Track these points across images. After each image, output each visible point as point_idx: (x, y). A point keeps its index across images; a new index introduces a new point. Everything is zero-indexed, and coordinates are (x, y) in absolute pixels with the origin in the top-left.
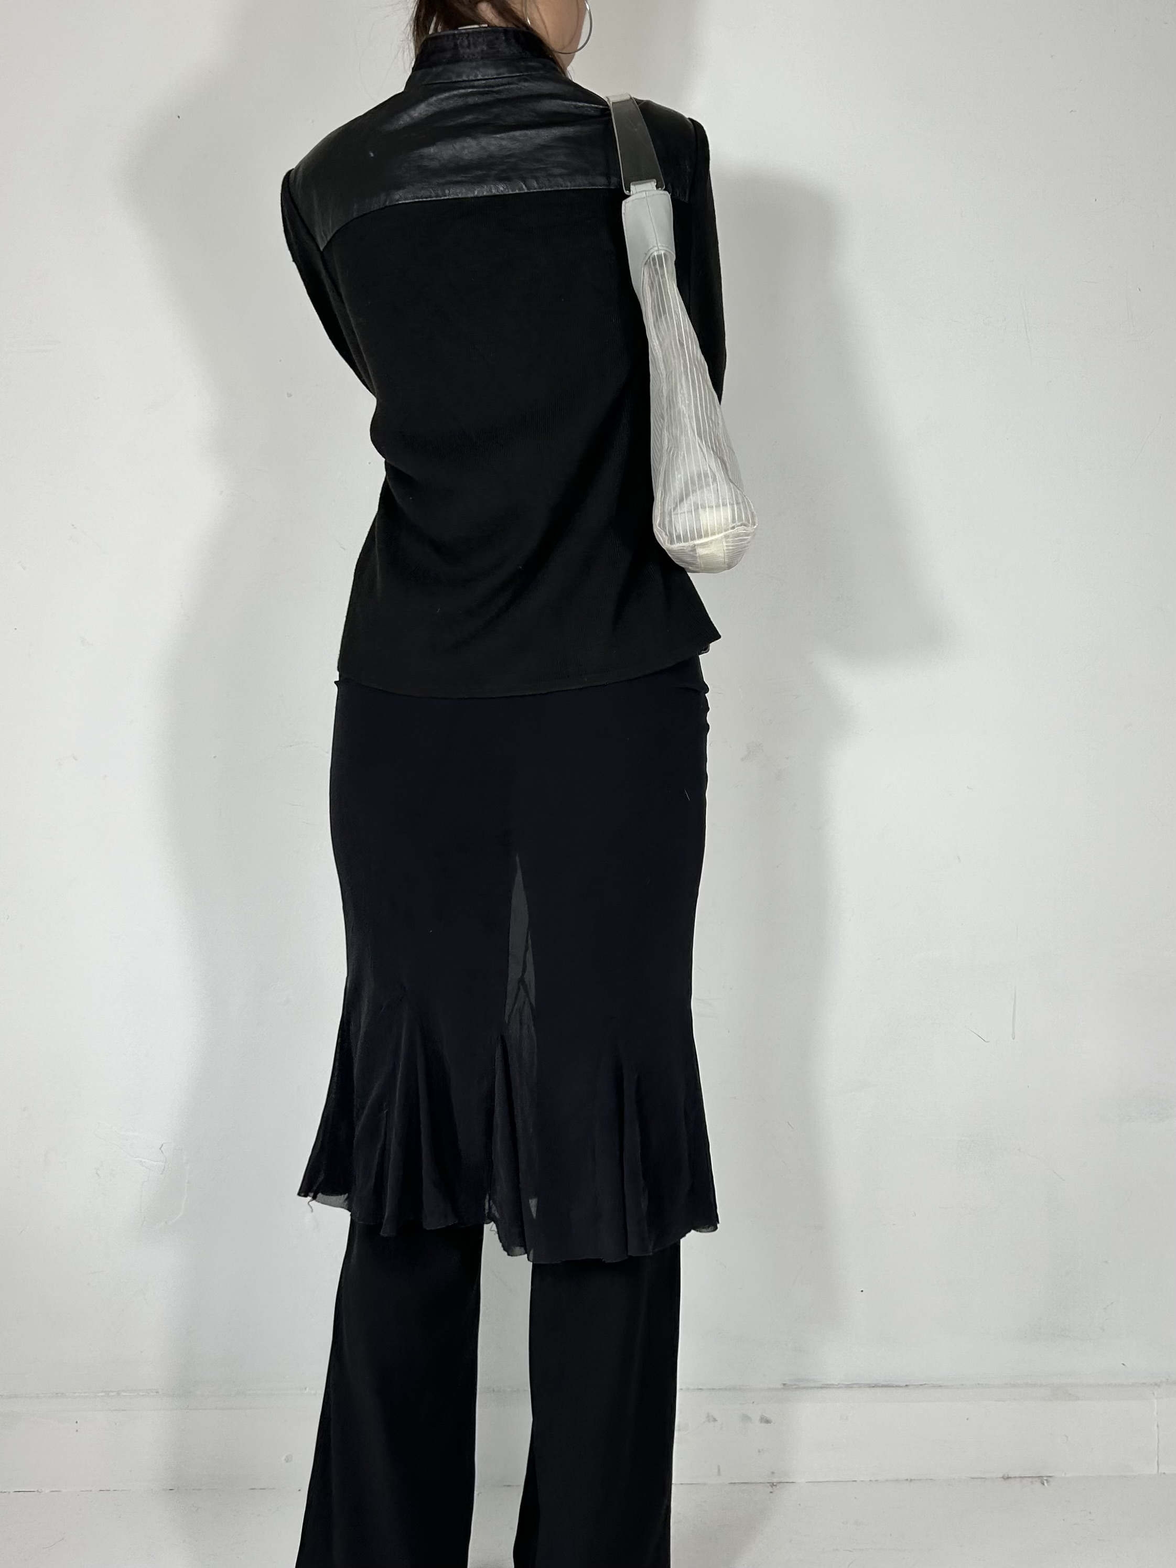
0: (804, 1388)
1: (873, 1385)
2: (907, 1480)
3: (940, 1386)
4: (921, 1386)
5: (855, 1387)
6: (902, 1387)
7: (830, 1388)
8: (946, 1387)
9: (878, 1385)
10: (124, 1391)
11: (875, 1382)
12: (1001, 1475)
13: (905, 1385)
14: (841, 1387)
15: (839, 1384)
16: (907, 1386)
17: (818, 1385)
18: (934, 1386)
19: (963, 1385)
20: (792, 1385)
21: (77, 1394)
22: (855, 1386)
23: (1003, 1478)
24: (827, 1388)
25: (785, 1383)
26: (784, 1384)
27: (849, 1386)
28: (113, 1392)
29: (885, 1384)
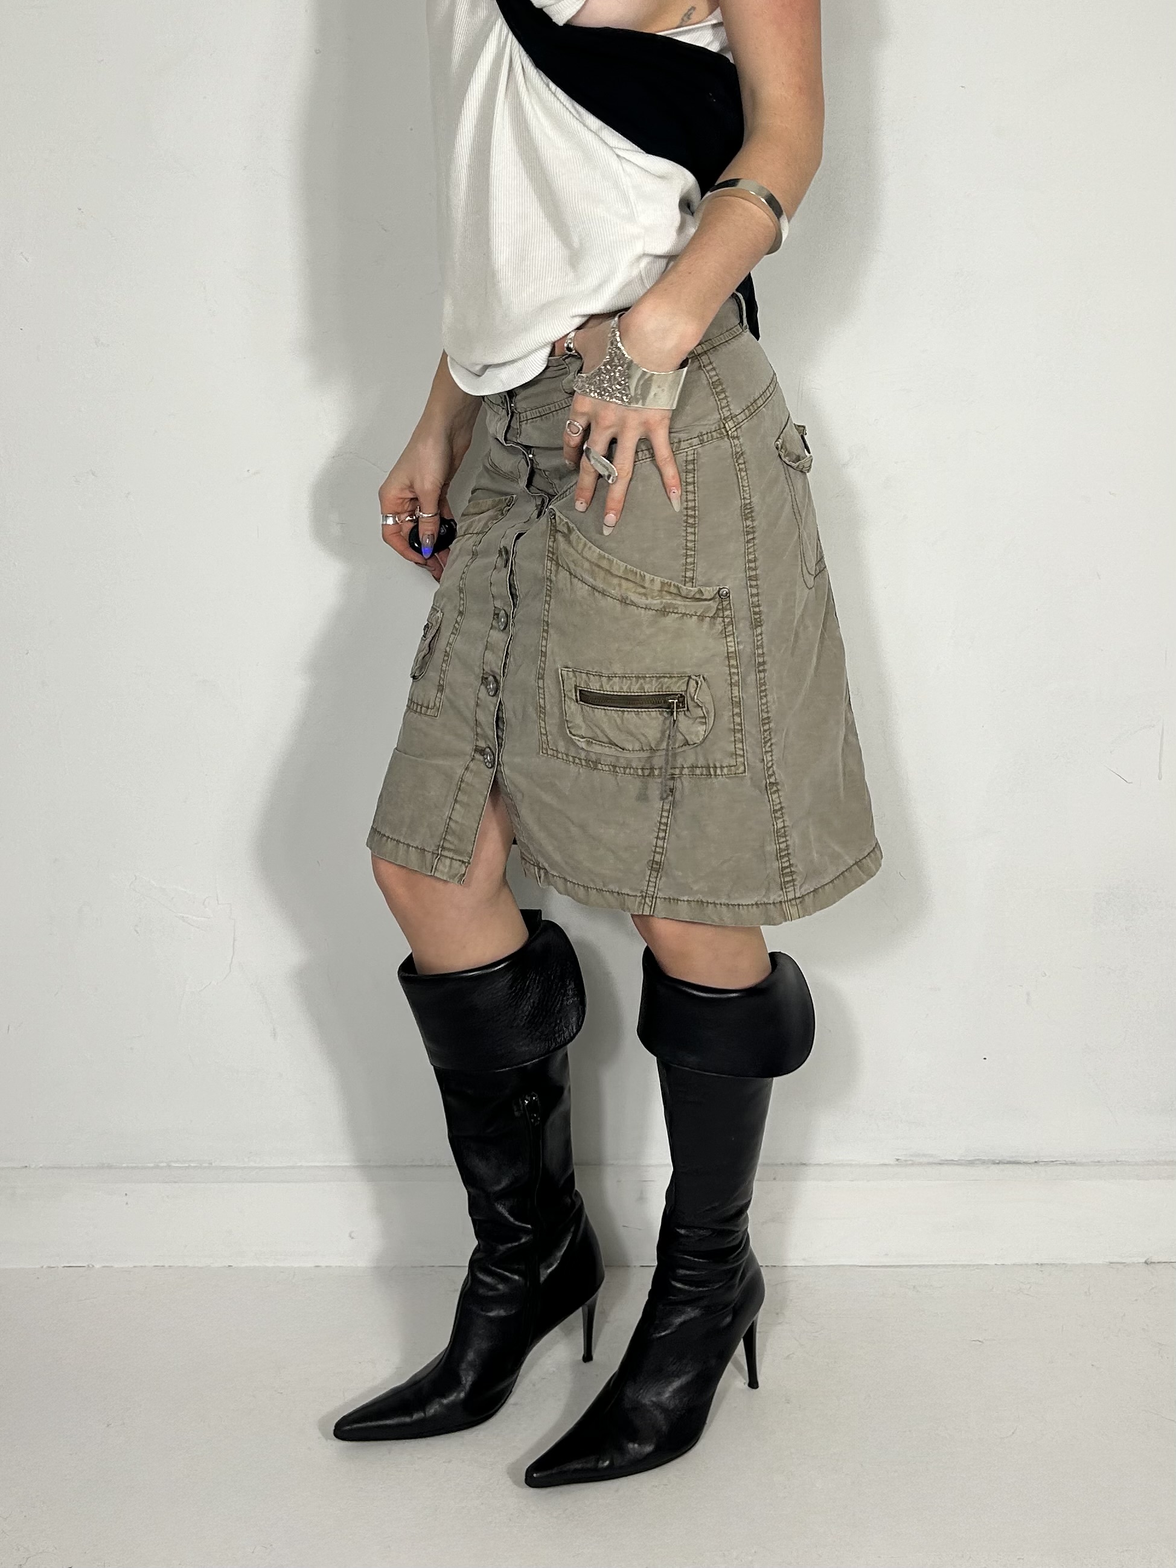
0: (920, 1164)
1: (998, 1162)
2: (1037, 1264)
3: (1073, 1163)
4: (1052, 1163)
5: (977, 1164)
6: (1031, 1163)
7: (949, 1164)
8: (1081, 1164)
9: (1006, 1162)
10: (175, 1162)
11: (1000, 1159)
12: (1144, 1261)
13: (1034, 1161)
14: (961, 1165)
15: (959, 1160)
16: (1036, 1162)
17: (936, 1161)
18: (1066, 1164)
19: (1099, 1162)
20: (906, 1161)
21: (124, 1165)
22: (977, 1162)
23: (1146, 1263)
24: (947, 1164)
25: (897, 1158)
26: (898, 1160)
27: (971, 1163)
28: (162, 1162)
29: (1011, 1160)
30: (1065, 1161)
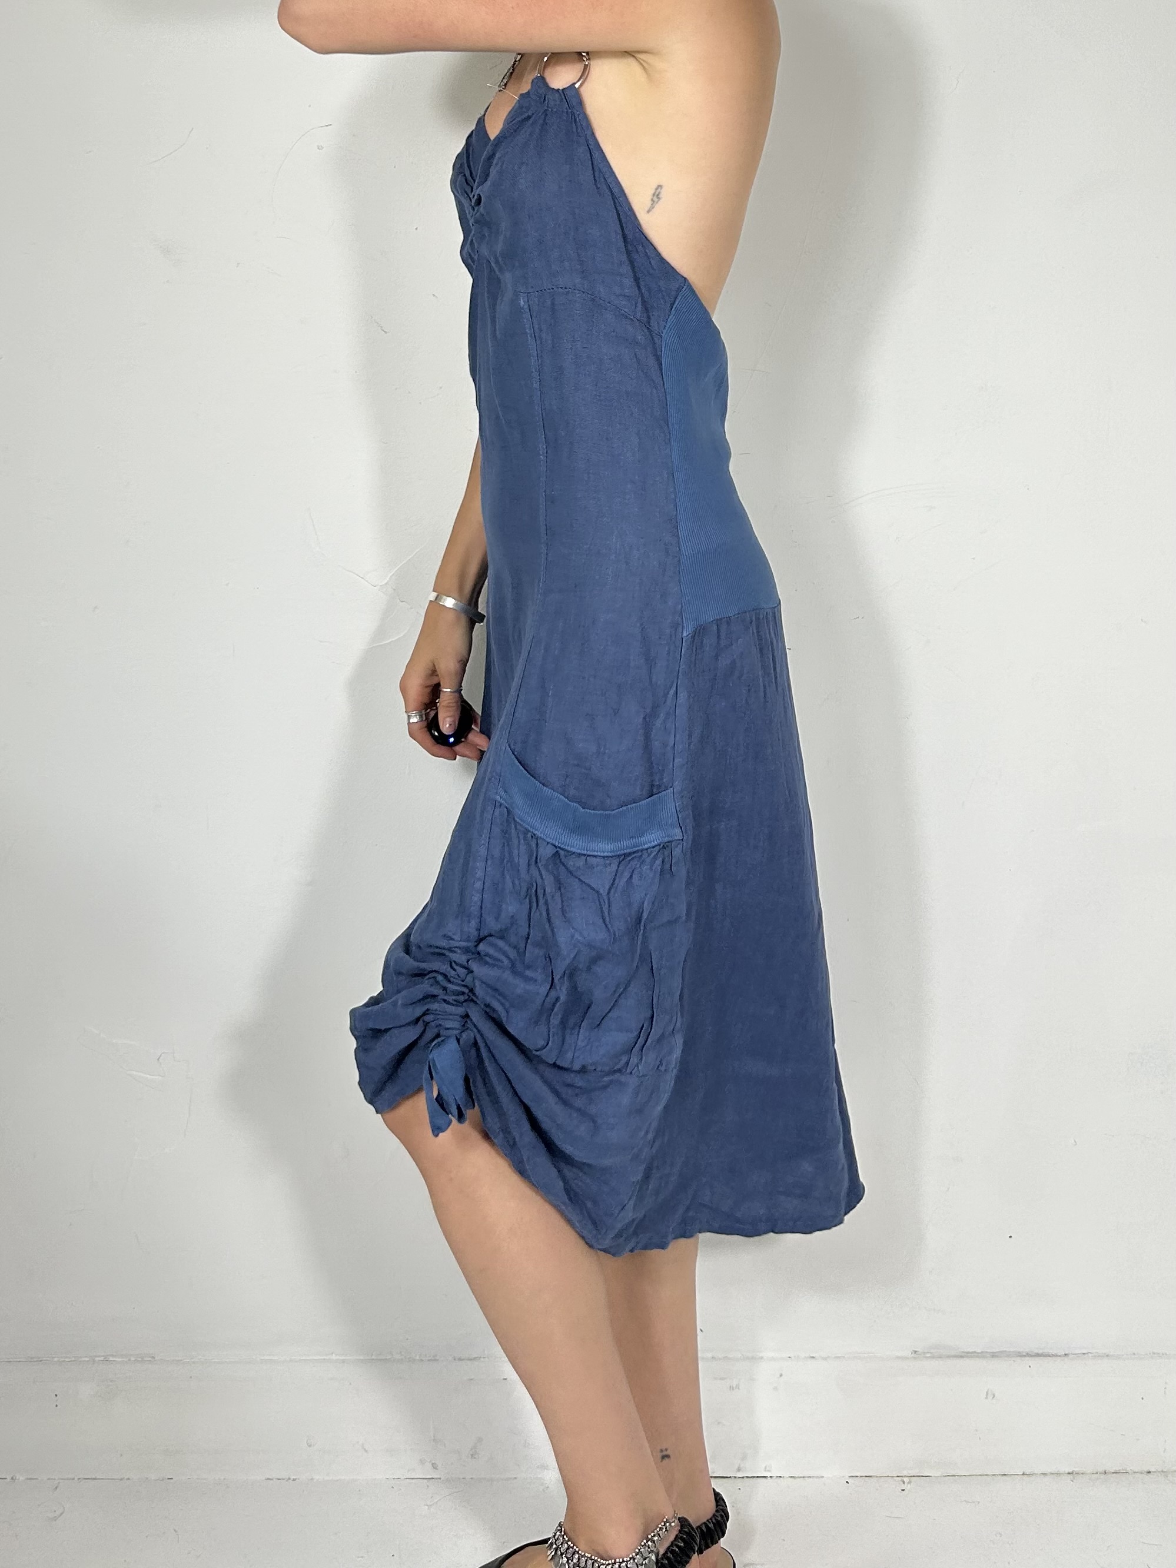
0: (940, 1357)
1: (1024, 1354)
3: (1107, 1356)
4: (1086, 1355)
5: (1001, 1357)
6: (1060, 1356)
7: (972, 1357)
8: (1115, 1357)
9: (1030, 1353)
10: (112, 1356)
11: (1027, 1350)
13: (1063, 1353)
14: (984, 1357)
15: (982, 1352)
16: (1066, 1354)
17: (957, 1353)
18: (1099, 1356)
19: (1133, 1354)
20: (924, 1353)
21: (56, 1359)
22: (1002, 1355)
24: (967, 1357)
25: (915, 1350)
26: (915, 1352)
27: (994, 1355)
28: (99, 1356)
29: (1040, 1352)
30: (1097, 1353)
